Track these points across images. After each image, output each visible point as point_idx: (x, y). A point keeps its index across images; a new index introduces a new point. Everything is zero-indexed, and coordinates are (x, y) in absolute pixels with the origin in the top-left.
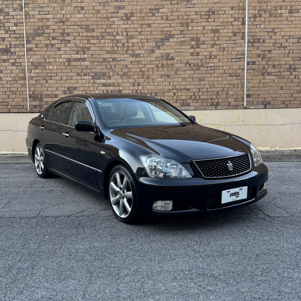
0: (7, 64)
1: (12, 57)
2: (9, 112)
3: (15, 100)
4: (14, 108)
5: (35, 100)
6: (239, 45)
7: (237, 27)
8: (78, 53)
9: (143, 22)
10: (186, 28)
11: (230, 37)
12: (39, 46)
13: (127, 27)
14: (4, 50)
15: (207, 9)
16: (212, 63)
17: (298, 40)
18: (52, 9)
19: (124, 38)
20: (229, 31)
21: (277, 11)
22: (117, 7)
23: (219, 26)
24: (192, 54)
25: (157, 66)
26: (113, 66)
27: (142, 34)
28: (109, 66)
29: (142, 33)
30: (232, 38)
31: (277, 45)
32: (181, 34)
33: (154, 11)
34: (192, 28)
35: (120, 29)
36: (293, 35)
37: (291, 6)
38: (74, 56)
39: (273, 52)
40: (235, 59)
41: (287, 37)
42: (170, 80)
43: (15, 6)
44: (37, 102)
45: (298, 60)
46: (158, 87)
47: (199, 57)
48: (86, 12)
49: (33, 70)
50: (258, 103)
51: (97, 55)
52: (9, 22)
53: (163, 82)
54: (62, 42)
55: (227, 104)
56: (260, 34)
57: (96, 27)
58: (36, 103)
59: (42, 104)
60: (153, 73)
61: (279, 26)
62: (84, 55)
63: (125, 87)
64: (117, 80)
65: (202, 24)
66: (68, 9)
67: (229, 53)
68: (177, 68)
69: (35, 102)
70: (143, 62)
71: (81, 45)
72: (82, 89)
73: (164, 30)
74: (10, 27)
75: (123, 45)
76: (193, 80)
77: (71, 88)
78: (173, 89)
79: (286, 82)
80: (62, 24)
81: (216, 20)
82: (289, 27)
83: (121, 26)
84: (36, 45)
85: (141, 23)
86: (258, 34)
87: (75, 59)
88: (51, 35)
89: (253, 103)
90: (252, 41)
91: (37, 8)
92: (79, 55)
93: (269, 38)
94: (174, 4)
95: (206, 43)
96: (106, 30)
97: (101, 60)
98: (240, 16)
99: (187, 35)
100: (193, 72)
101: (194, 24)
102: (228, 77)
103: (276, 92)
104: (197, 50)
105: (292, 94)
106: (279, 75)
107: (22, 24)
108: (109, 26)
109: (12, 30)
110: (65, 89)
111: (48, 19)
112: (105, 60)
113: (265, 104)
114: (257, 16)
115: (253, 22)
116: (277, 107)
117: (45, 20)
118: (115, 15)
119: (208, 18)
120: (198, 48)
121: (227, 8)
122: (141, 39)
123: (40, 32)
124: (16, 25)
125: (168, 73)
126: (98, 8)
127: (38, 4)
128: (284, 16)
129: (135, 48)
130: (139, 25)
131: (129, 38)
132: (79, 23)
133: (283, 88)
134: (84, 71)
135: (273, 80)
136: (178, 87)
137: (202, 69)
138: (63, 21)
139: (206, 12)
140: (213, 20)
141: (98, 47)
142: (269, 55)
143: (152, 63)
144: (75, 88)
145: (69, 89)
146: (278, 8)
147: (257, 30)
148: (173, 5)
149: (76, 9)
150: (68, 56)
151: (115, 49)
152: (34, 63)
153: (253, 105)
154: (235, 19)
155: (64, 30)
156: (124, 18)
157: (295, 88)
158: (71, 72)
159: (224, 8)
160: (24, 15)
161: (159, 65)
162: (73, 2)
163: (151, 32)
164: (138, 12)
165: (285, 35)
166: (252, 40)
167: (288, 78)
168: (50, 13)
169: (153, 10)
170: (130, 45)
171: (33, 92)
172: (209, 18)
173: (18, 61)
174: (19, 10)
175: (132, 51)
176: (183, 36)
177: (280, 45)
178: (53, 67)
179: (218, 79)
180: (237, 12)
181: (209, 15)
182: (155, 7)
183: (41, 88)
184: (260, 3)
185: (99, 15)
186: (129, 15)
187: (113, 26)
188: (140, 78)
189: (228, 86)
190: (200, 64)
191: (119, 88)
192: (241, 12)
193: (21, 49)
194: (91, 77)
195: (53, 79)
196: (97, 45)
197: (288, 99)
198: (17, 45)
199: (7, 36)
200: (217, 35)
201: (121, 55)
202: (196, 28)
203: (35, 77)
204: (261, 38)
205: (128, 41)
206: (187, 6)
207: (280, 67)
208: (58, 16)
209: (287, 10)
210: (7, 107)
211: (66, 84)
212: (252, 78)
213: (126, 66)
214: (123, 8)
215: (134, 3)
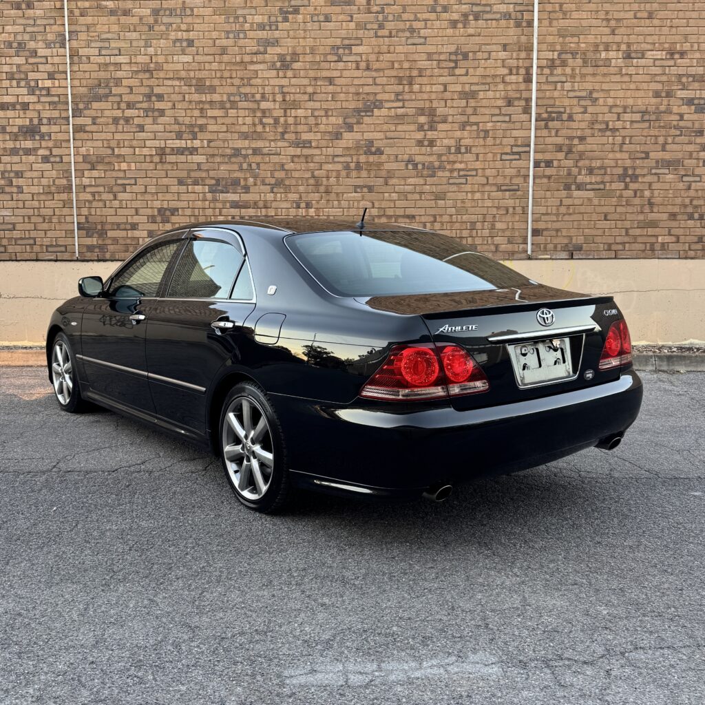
0: (32, 158)
1: (44, 144)
2: (37, 260)
3: (49, 234)
4: (47, 251)
5: (90, 234)
6: (518, 125)
7: (514, 87)
8: (181, 137)
9: (317, 72)
10: (407, 87)
11: (500, 108)
12: (99, 120)
13: (283, 84)
14: (25, 129)
15: (452, 48)
16: (461, 162)
17: (643, 116)
18: (126, 43)
19: (277, 107)
20: (498, 96)
21: (599, 55)
22: (262, 41)
23: (477, 84)
24: (420, 143)
25: (347, 167)
26: (254, 166)
27: (315, 99)
28: (245, 166)
29: (315, 96)
30: (504, 111)
31: (597, 126)
32: (398, 100)
33: (341, 51)
34: (421, 88)
35: (270, 87)
36: (632, 106)
37: (629, 45)
38: (173, 144)
39: (589, 140)
40: (510, 154)
41: (620, 110)
42: (373, 196)
43: (50, 37)
44: (95, 239)
45: (642, 158)
46: (347, 211)
47: (435, 148)
48: (197, 51)
49: (86, 172)
50: (555, 247)
51: (221, 143)
52: (38, 71)
53: (359, 201)
54: (147, 114)
55: (493, 248)
56: (561, 102)
57: (219, 84)
58: (93, 241)
59: (104, 243)
60: (338, 181)
61: (603, 85)
62: (194, 141)
63: (279, 210)
64: (262, 195)
65: (442, 80)
66: (160, 44)
67: (498, 141)
68: (389, 171)
69: (90, 239)
70: (317, 157)
71: (187, 121)
72: (188, 212)
73: (361, 90)
74: (40, 82)
75: (276, 120)
76: (421, 197)
77: (166, 209)
78: (379, 217)
79: (616, 204)
80: (147, 75)
81: (471, 71)
82: (624, 87)
83: (272, 82)
84: (94, 118)
85: (312, 76)
86: (557, 103)
87: (175, 149)
88: (125, 98)
89: (545, 248)
90: (545, 118)
91: (96, 41)
92: (183, 142)
93: (582, 110)
94: (383, 37)
95: (450, 119)
96: (240, 89)
97: (228, 151)
98: (521, 64)
99: (410, 102)
100: (421, 181)
101: (425, 78)
102: (494, 193)
103: (595, 224)
104: (430, 135)
105: (627, 230)
106: (600, 190)
107: (64, 75)
108: (246, 80)
109: (43, 88)
110: (153, 212)
111: (118, 65)
112: (237, 152)
113: (571, 249)
114: (556, 65)
115: (547, 77)
116: (596, 257)
117: (112, 68)
118: (260, 57)
119: (453, 68)
120: (433, 129)
121: (494, 46)
122: (313, 110)
123: (101, 91)
124: (51, 77)
125: (371, 182)
126: (224, 42)
127: (97, 34)
128: (613, 64)
129: (300, 128)
130: (308, 80)
131: (288, 106)
132: (183, 74)
133: (608, 218)
134: (193, 174)
135: (589, 199)
136: (390, 212)
137: (440, 174)
138: (149, 69)
139: (450, 54)
140: (463, 71)
141: (223, 124)
142: (581, 148)
143: (336, 159)
144: (174, 211)
145: (162, 213)
146: (601, 48)
147: (556, 94)
148: (381, 39)
149: (178, 44)
150: (160, 143)
151: (259, 128)
152: (88, 157)
153: (545, 251)
154: (511, 70)
155: (151, 87)
156: (278, 64)
157: (633, 217)
158: (167, 177)
159: (488, 47)
160: (68, 55)
161: (351, 164)
162: (170, 30)
163: (334, 94)
164: (308, 52)
165: (616, 106)
166: (545, 116)
167: (621, 196)
168: (122, 52)
169: (338, 48)
170: (289, 122)
171: (86, 218)
172: (456, 67)
173: (55, 151)
174: (57, 45)
175: (293, 135)
176: (400, 104)
177: (604, 126)
178: (128, 166)
179: (473, 196)
180: (515, 55)
181: (456, 62)
182: (342, 42)
183: (103, 209)
184: (564, 36)
185: (226, 58)
186: (288, 58)
187: (253, 82)
188: (310, 191)
189: (494, 211)
190: (437, 164)
191: (267, 212)
192: (523, 55)
193: (63, 127)
194: (207, 187)
195: (127, 191)
196: (220, 121)
197: (619, 239)
198: (53, 118)
199: (33, 99)
200: (472, 103)
201: (272, 143)
202: (428, 88)
203: (91, 186)
204: (565, 111)
205: (285, 112)
206: (410, 41)
207: (603, 172)
208: (140, 59)
209: (620, 52)
210: (32, 249)
211: (155, 202)
212: (545, 194)
213: (283, 165)
214: (276, 42)
215: (299, 33)
